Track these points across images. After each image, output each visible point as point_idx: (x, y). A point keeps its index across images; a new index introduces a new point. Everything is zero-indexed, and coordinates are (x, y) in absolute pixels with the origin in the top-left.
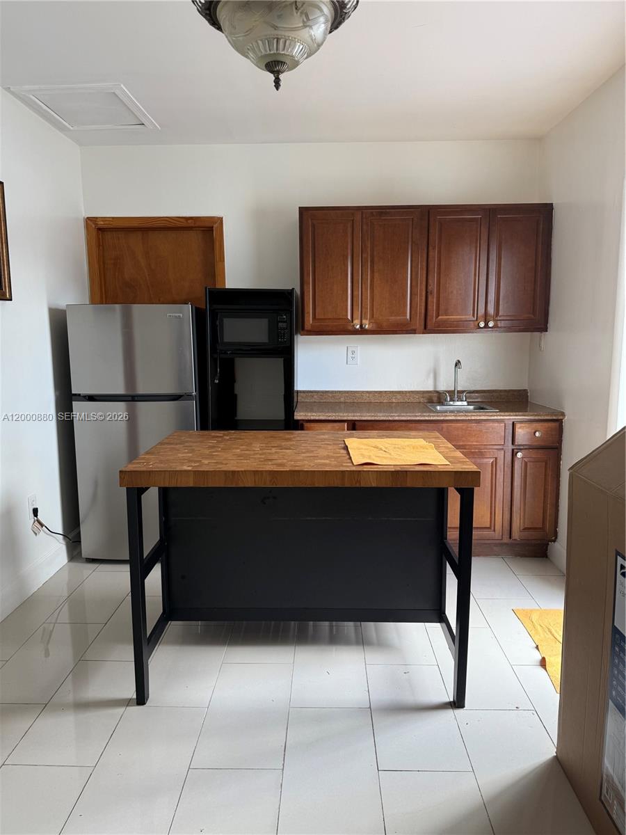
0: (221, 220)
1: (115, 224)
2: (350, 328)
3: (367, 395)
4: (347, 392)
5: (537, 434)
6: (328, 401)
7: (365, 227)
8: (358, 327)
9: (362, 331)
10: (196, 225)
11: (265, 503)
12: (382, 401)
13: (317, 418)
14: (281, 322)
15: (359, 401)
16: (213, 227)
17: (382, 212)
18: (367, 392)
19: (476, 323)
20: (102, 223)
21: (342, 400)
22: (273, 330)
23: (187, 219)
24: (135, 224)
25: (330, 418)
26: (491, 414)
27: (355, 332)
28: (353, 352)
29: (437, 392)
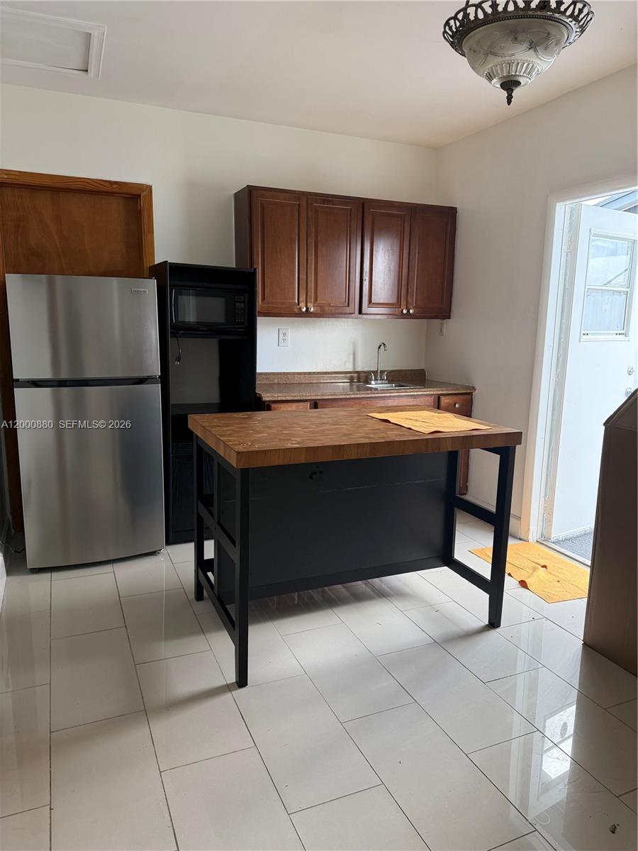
0: (150, 188)
1: (22, 180)
2: (296, 310)
3: (299, 376)
4: (280, 374)
5: (457, 406)
6: (263, 383)
7: (310, 213)
8: (304, 309)
9: (308, 314)
10: (121, 191)
11: (312, 478)
12: (311, 382)
13: (284, 399)
14: (239, 302)
15: (292, 382)
16: (140, 196)
17: (325, 200)
18: (298, 373)
19: (400, 309)
20: (6, 177)
21: (276, 381)
22: (230, 311)
23: (112, 183)
24: (49, 183)
25: (296, 398)
26: (408, 391)
27: (300, 314)
28: (284, 334)
29: (357, 372)
